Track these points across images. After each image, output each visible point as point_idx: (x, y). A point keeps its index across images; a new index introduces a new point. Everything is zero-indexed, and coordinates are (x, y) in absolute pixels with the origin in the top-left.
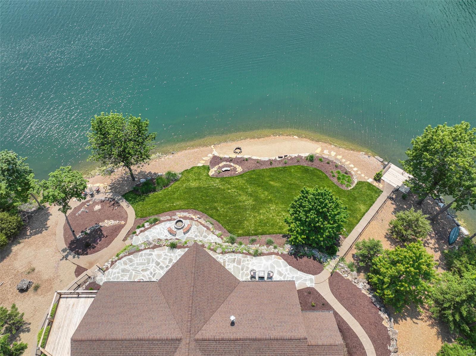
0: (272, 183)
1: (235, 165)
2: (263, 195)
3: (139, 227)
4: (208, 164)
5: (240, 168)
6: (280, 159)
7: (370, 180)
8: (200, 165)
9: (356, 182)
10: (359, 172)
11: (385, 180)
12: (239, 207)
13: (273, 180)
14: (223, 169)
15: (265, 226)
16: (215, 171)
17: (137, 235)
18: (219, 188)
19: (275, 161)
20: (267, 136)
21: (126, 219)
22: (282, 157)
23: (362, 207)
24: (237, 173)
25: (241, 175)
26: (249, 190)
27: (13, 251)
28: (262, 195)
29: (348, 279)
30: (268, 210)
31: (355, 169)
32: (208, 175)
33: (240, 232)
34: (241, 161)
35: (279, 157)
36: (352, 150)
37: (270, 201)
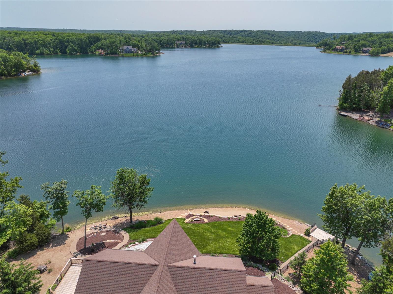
0: (229, 228)
1: (203, 218)
3: (131, 244)
4: (185, 217)
5: (207, 220)
6: (236, 217)
7: (302, 235)
8: (179, 217)
9: (291, 234)
10: (293, 230)
11: (313, 236)
12: (205, 238)
13: (230, 227)
14: (195, 219)
15: (222, 249)
16: (189, 221)
17: (129, 247)
18: (191, 228)
19: (232, 218)
20: (227, 207)
21: (122, 240)
22: (237, 216)
23: (296, 248)
24: (204, 222)
25: (207, 223)
26: (212, 231)
27: (38, 253)
28: (222, 234)
29: (285, 284)
30: (225, 242)
31: (291, 228)
32: (184, 222)
33: (204, 251)
34: (208, 217)
35: (236, 216)
36: (288, 219)
37: (228, 237)
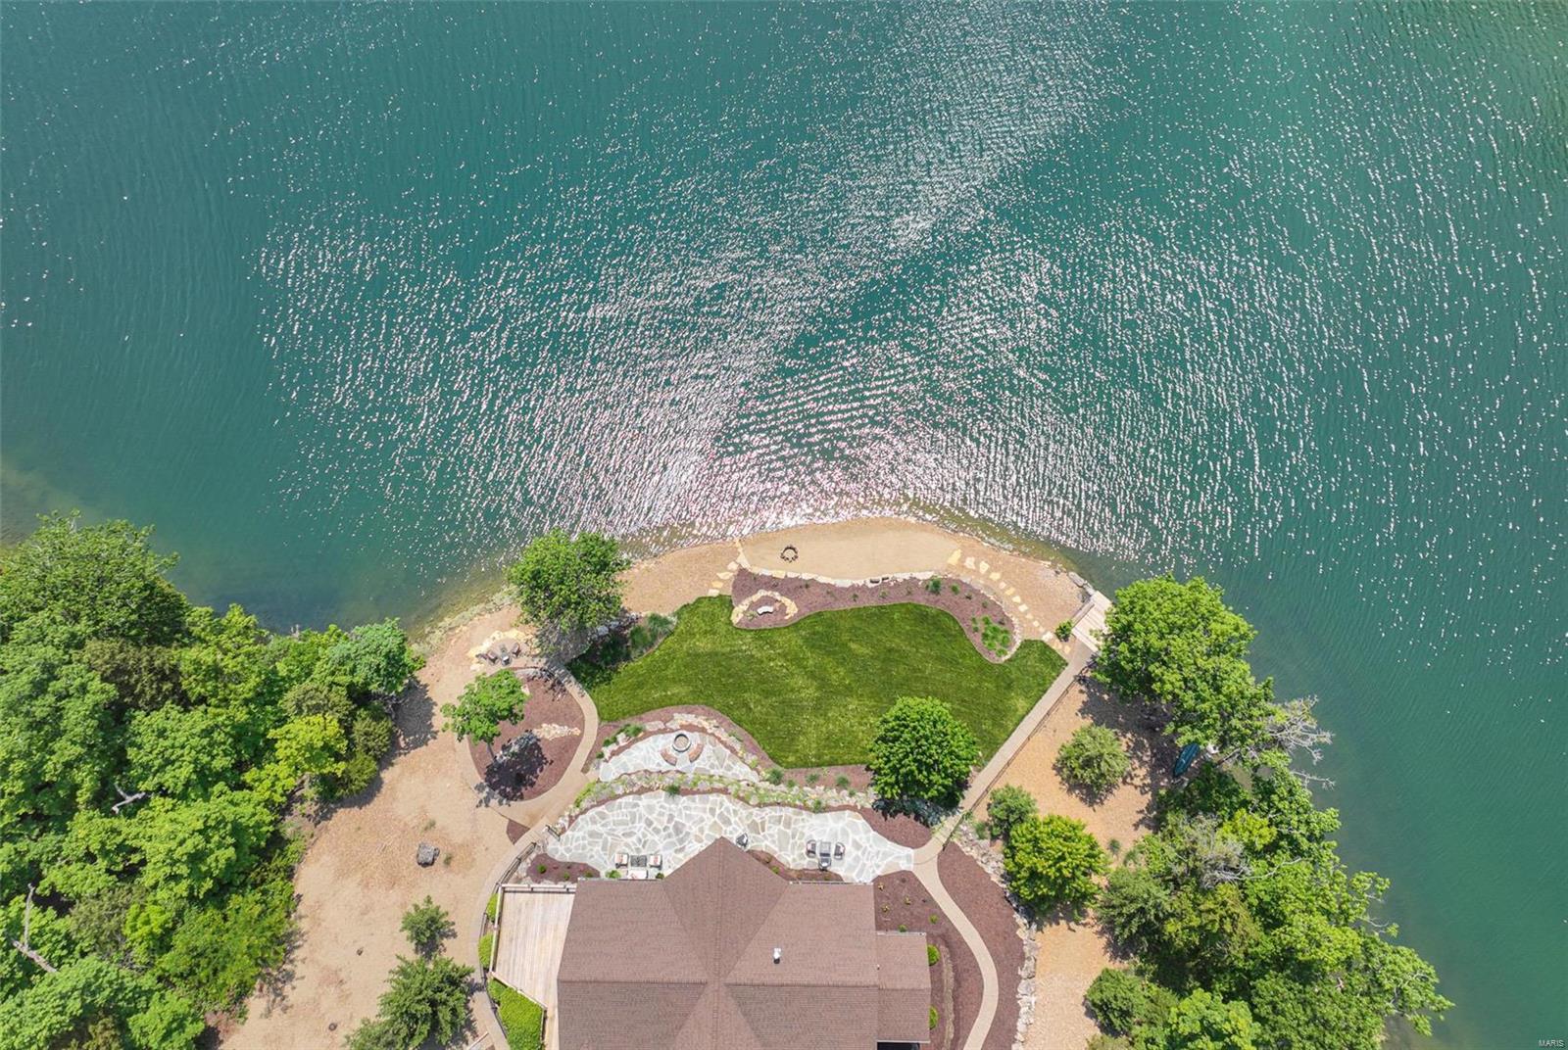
0: (853, 646)
1: (783, 599)
2: (838, 675)
3: (607, 743)
4: (729, 592)
5: (794, 605)
6: (874, 585)
7: (1048, 637)
8: (714, 593)
9: (1018, 644)
10: (1029, 616)
11: (1078, 635)
12: (789, 704)
13: (856, 639)
14: (760, 611)
15: (835, 747)
16: (744, 612)
17: (606, 761)
18: (752, 656)
19: (864, 589)
21: (581, 724)
22: (877, 581)
23: (1021, 704)
24: (787, 618)
25: (795, 626)
26: (811, 662)
28: (834, 677)
29: (972, 856)
30: (843, 710)
31: (1023, 608)
32: (731, 623)
33: (791, 759)
34: (795, 588)
35: (872, 582)
37: (849, 690)
